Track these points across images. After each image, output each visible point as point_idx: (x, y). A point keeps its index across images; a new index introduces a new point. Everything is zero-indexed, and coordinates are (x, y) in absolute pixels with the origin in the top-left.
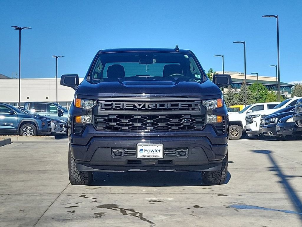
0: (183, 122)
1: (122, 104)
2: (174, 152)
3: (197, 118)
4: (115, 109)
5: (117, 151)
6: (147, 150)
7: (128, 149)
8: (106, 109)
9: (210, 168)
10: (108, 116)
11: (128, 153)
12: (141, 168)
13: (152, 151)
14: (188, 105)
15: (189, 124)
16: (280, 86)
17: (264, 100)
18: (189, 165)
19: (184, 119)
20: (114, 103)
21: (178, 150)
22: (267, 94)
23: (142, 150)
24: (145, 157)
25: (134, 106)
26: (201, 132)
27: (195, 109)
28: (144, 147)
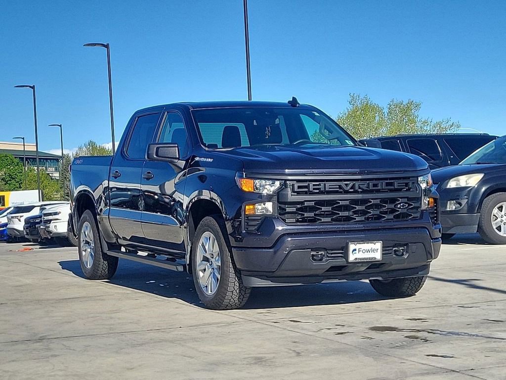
0: (399, 208)
1: (322, 184)
2: (390, 252)
3: (414, 201)
4: (312, 193)
5: (316, 253)
6: (362, 250)
7: (332, 250)
8: (298, 193)
9: (420, 271)
10: (302, 203)
11: (333, 255)
12: (339, 277)
13: (368, 251)
14: (404, 185)
15: (405, 211)
16: (39, 158)
17: (18, 182)
18: (399, 270)
19: (400, 204)
20: (312, 184)
21: (394, 247)
22: (21, 172)
23: (355, 250)
24: (360, 261)
25: (340, 187)
26: (418, 221)
27: (411, 190)
28: (358, 246)
